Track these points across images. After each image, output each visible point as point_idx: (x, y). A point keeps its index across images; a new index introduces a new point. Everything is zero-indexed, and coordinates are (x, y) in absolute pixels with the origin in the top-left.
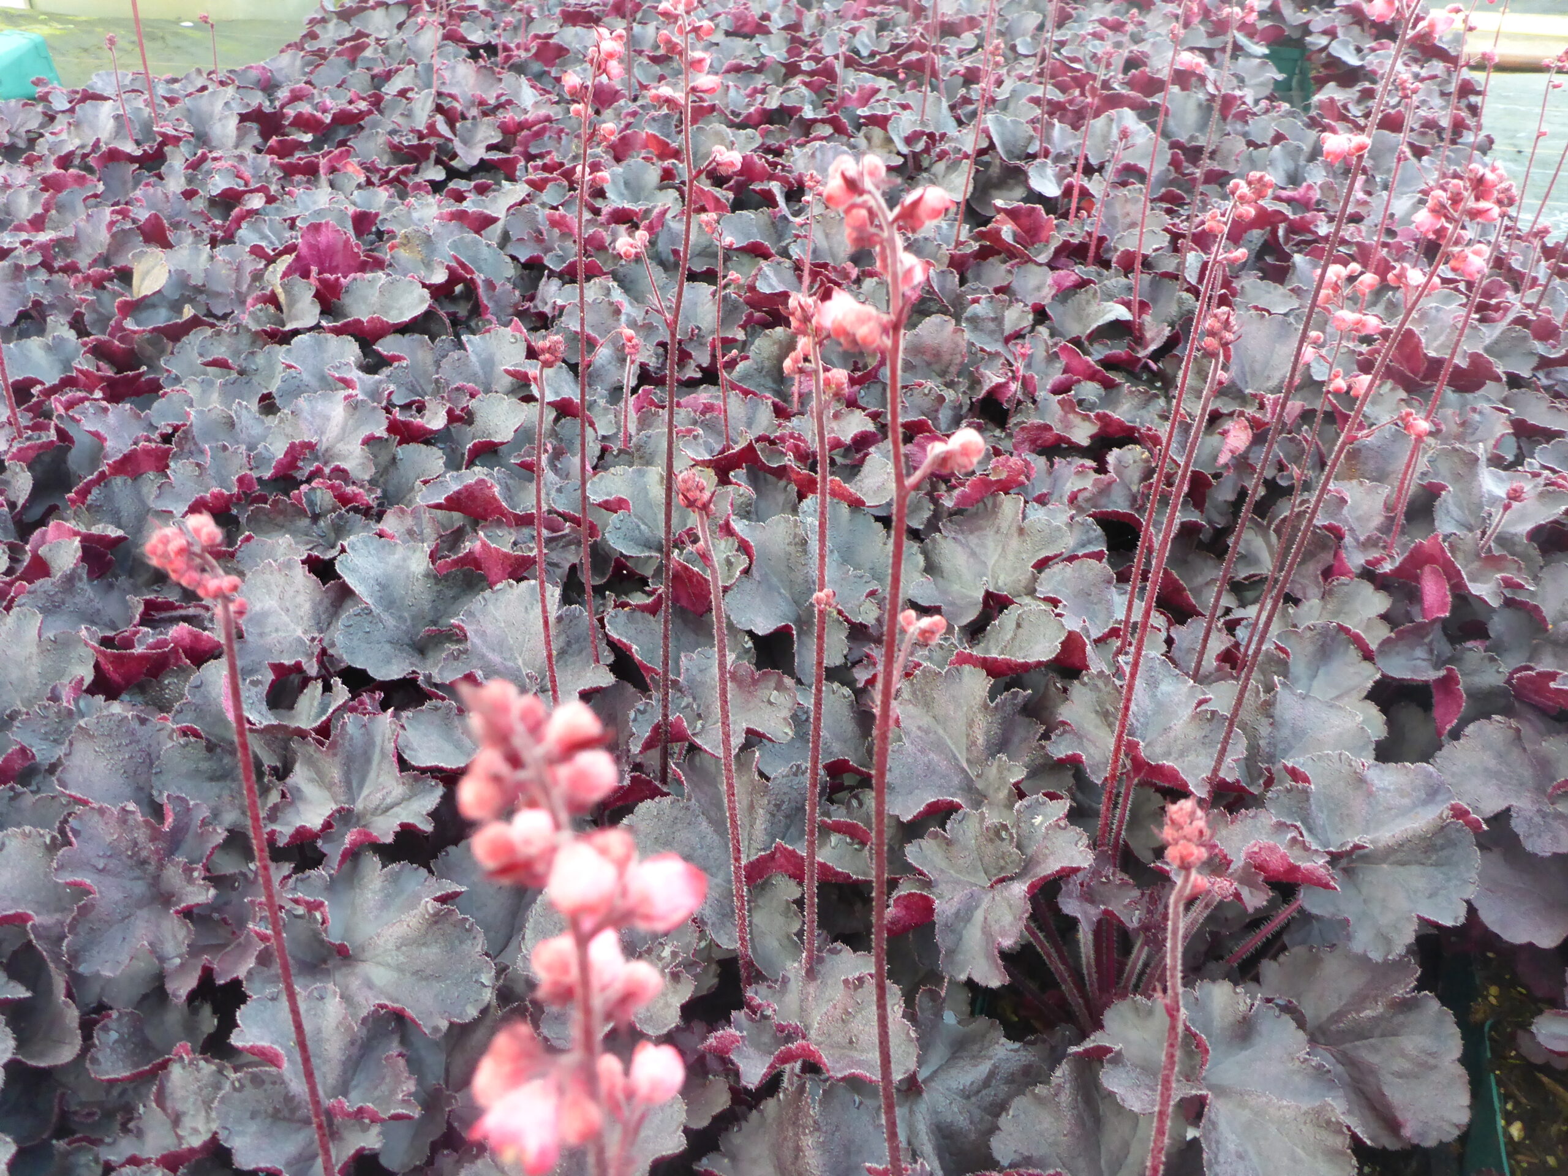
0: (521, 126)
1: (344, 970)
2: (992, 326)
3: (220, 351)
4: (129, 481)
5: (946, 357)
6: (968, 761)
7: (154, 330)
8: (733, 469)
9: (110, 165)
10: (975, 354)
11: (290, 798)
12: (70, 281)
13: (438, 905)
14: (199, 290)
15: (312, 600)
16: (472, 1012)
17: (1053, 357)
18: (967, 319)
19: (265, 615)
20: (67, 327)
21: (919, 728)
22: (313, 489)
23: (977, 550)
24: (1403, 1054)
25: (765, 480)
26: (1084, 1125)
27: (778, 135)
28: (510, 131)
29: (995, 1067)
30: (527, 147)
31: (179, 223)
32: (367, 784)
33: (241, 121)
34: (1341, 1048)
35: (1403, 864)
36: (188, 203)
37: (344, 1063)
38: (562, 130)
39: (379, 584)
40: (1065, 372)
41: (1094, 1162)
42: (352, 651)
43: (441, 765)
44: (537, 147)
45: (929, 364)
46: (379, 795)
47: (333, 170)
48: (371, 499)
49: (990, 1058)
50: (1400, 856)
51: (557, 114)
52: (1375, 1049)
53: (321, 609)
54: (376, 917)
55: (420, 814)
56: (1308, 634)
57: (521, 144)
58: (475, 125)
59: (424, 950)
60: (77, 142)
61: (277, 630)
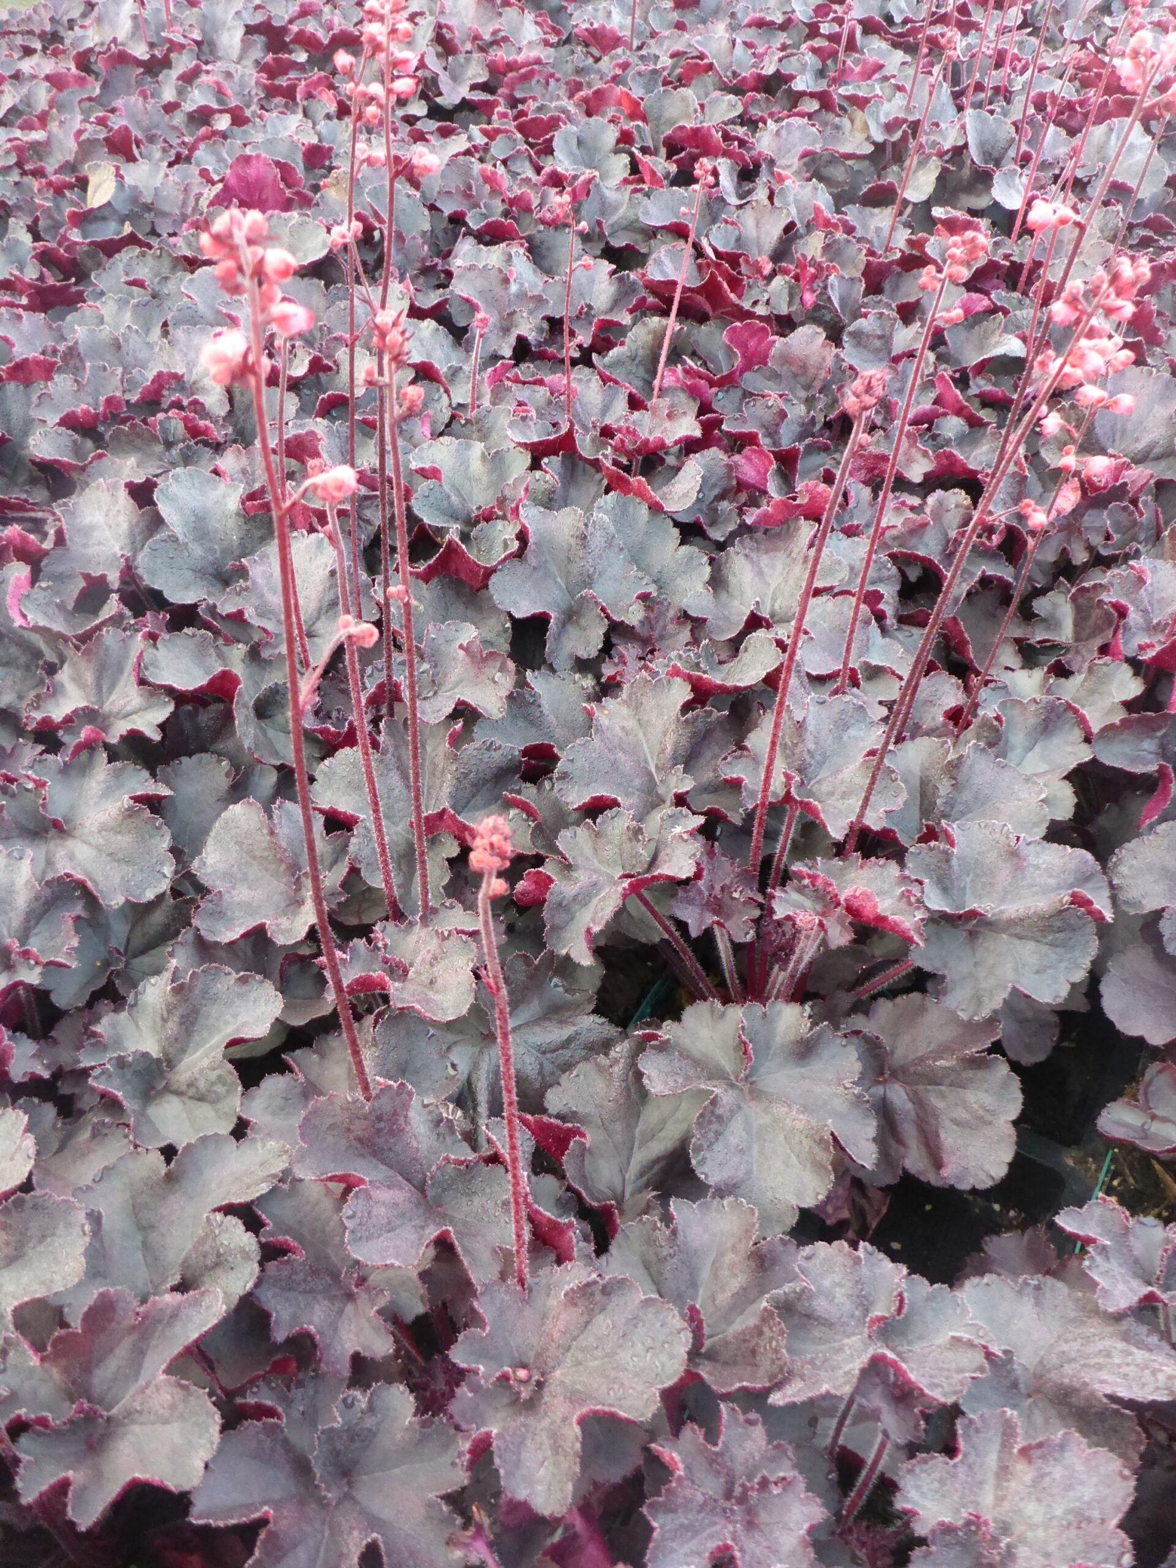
0: (511, 66)
1: (59, 842)
2: (878, 343)
3: (143, 272)
4: (21, 387)
5: (812, 371)
6: (657, 767)
7: (92, 243)
8: (547, 455)
9: (118, 67)
10: (844, 372)
11: (55, 692)
12: (35, 184)
13: (131, 802)
14: (148, 208)
15: (130, 522)
16: (150, 895)
17: (929, 385)
18: (850, 333)
19: (92, 528)
20: (25, 230)
21: (623, 728)
22: (169, 418)
23: (765, 570)
24: (966, 1106)
25: (584, 470)
26: (628, 1096)
27: (764, 106)
28: (497, 71)
29: (577, 1033)
30: (512, 89)
31: (154, 136)
32: (117, 690)
33: (246, 33)
34: (915, 1088)
35: (1020, 937)
36: (167, 117)
37: (28, 914)
38: (552, 75)
39: (196, 516)
40: (934, 403)
41: (630, 1127)
42: (153, 573)
43: (175, 685)
44: (522, 90)
45: (795, 376)
46: (122, 702)
47: (309, 96)
48: (219, 434)
49: (574, 1025)
50: (1019, 930)
51: (548, 57)
52: (943, 1096)
53: (137, 530)
54: (96, 804)
55: (150, 724)
56: (1033, 707)
57: (507, 86)
58: (467, 60)
59: (119, 837)
60: (97, 39)
61: (100, 543)
